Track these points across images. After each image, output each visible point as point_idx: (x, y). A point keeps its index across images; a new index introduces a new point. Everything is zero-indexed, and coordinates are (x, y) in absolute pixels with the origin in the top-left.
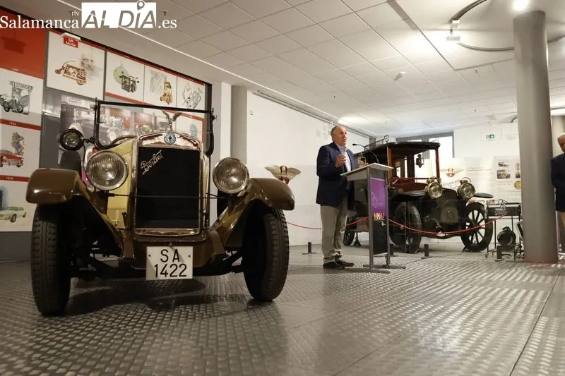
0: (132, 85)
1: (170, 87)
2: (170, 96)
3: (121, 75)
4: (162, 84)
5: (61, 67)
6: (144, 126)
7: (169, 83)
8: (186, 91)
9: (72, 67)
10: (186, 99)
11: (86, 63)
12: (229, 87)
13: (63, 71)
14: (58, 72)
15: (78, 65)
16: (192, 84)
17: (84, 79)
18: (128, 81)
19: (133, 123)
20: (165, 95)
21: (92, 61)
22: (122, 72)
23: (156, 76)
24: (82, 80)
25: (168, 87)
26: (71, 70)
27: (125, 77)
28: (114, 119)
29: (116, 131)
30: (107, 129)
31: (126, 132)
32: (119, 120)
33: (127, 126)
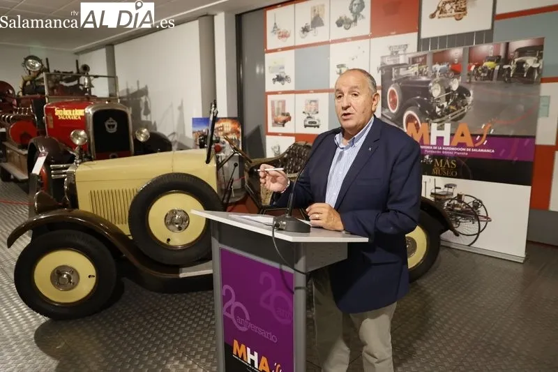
5: (435, 9)
6: (485, 64)
13: (438, 13)
14: (433, 16)
17: (465, 9)
19: (465, 66)
24: (461, 12)
26: (448, 7)
28: (438, 67)
29: (441, 83)
30: (429, 82)
31: (456, 80)
32: (445, 66)
33: (456, 72)
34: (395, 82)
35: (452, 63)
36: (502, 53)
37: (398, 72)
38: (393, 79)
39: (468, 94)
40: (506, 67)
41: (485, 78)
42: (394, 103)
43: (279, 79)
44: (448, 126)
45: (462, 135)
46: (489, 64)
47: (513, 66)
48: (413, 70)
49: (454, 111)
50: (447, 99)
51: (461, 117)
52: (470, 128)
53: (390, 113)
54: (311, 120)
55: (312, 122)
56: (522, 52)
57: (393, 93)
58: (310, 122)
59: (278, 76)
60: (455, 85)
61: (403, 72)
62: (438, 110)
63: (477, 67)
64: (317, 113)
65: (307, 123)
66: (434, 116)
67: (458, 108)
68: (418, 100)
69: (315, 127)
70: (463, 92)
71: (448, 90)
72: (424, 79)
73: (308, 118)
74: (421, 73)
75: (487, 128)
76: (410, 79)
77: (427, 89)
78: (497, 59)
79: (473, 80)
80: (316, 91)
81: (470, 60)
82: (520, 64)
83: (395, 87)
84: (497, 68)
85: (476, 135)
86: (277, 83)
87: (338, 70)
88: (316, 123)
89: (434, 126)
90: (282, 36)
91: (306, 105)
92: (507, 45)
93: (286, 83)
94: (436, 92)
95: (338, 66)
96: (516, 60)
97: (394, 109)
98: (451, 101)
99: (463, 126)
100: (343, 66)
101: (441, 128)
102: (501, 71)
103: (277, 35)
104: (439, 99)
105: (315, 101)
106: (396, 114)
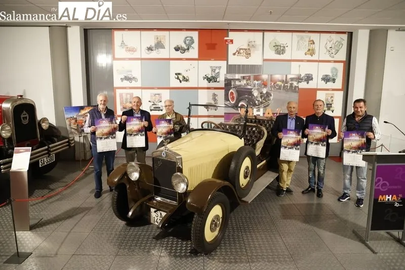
0: (283, 50)
1: (314, 43)
2: (313, 50)
3: (274, 45)
4: (307, 43)
5: (236, 51)
6: (278, 83)
7: (313, 41)
8: (328, 42)
9: (243, 49)
10: (328, 48)
11: (250, 44)
12: (367, 32)
13: (237, 53)
14: (234, 54)
15: (246, 47)
16: (334, 36)
17: (250, 54)
18: (279, 47)
19: (269, 83)
20: (309, 50)
21: (254, 42)
22: (275, 43)
23: (302, 38)
24: (248, 55)
25: (311, 44)
26: (242, 51)
27: (277, 46)
28: (256, 82)
29: (258, 89)
30: (252, 89)
31: (265, 89)
32: (260, 82)
33: (265, 85)
34: (234, 87)
35: (263, 81)
36: (284, 79)
37: (235, 83)
38: (232, 86)
39: (271, 95)
40: (286, 85)
41: (278, 89)
42: (233, 98)
43: (127, 78)
44: (262, 110)
45: (269, 114)
46: (280, 83)
47: (289, 85)
48: (244, 82)
49: (264, 103)
50: (261, 97)
51: (268, 106)
52: (272, 110)
53: (230, 103)
54: (155, 106)
55: (157, 108)
56: (292, 79)
57: (232, 93)
58: (154, 108)
59: (126, 77)
60: (265, 91)
61: (237, 83)
62: (257, 102)
63: (274, 83)
64: (161, 102)
65: (152, 108)
66: (255, 105)
67: (266, 101)
68: (246, 97)
69: (159, 110)
70: (268, 94)
71: (261, 93)
72: (249, 87)
73: (153, 105)
74: (248, 84)
75: (279, 111)
76: (242, 87)
77: (251, 92)
78: (283, 81)
79: (273, 89)
80: (159, 88)
81: (271, 81)
82: (291, 84)
83: (233, 90)
84: (283, 85)
85: (275, 114)
86: (125, 81)
87: (176, 76)
88: (160, 108)
89: (255, 110)
90: (130, 51)
91: (151, 96)
92: (286, 76)
93: (133, 82)
94: (256, 93)
95: (176, 74)
96: (290, 82)
97: (233, 101)
98: (263, 98)
99: (269, 110)
100: (179, 74)
101: (258, 111)
102: (284, 86)
103: (124, 49)
104: (257, 97)
105: (159, 94)
106: (234, 104)
